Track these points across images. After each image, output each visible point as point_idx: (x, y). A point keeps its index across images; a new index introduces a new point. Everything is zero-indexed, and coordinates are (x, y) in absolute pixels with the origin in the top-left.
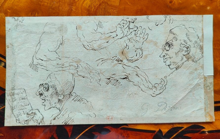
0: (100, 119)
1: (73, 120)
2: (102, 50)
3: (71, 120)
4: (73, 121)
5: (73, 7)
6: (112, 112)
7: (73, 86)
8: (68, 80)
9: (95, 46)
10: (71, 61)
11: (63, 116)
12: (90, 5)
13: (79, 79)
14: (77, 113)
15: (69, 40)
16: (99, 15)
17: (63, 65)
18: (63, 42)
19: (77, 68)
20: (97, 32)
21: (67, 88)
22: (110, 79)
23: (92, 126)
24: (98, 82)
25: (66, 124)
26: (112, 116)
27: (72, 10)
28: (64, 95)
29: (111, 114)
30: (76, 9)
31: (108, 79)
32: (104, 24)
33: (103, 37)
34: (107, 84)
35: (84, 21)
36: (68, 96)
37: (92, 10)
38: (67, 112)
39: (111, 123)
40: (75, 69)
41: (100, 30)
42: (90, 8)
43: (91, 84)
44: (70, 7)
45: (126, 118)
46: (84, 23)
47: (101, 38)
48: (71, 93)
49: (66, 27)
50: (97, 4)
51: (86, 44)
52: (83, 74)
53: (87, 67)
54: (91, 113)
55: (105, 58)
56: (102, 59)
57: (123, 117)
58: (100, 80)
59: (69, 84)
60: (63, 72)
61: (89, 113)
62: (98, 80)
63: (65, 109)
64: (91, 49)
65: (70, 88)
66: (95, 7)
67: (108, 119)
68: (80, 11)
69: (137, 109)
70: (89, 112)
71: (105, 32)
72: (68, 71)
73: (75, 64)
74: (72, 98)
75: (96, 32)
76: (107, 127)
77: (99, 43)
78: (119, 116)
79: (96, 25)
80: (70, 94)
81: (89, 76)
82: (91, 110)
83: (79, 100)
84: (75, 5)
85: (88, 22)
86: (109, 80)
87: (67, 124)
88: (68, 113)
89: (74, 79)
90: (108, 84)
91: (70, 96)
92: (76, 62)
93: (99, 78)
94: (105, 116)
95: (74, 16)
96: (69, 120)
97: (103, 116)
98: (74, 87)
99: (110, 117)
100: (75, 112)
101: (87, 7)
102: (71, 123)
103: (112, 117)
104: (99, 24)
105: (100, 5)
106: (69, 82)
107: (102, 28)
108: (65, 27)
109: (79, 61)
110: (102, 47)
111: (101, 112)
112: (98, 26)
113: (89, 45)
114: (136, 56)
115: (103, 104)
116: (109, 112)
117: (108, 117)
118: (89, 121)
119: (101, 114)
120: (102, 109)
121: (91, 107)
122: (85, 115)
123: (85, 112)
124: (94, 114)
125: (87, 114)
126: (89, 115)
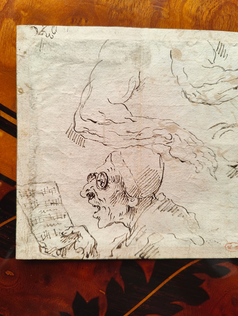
0: (213, 248)
1: (157, 250)
2: (224, 105)
3: (153, 249)
4: (158, 252)
5: (162, 10)
6: (237, 234)
7: (160, 179)
8: (149, 167)
9: (210, 96)
10: (158, 125)
11: (137, 240)
12: (198, 8)
13: (173, 166)
14: (165, 235)
15: (154, 80)
16: (217, 30)
17: (140, 135)
18: (141, 84)
19: (169, 141)
20: (214, 65)
21: (146, 184)
22: (236, 168)
23: (195, 262)
24: (212, 173)
25: (143, 257)
26: (236, 242)
27: (160, 16)
28: (140, 197)
29: (235, 239)
30: (169, 14)
31: (232, 166)
32: (230, 50)
33: (228, 78)
34: (230, 177)
35: (187, 41)
36: (149, 200)
37: (204, 19)
38: (144, 233)
39: (234, 257)
40: (165, 143)
41: (220, 61)
42: (199, 12)
43: (197, 176)
44: (157, 9)
46: (188, 45)
47: (221, 80)
48: (154, 195)
49: (148, 51)
50: (214, 7)
51: (189, 90)
52: (181, 155)
53: (190, 140)
54: (195, 236)
55: (230, 123)
56: (222, 123)
58: (216, 168)
59: (152, 175)
60: (139, 149)
61: (190, 236)
62: (212, 170)
63: (141, 227)
64: (200, 101)
65: (153, 184)
66: (210, 11)
67: (229, 248)
68: (178, 20)
70: (190, 234)
71: (231, 67)
72: (149, 146)
73: (165, 133)
74: (157, 204)
75: (212, 66)
76: (223, 264)
77: (217, 89)
79: (212, 51)
80: (153, 196)
81: (194, 160)
82: (194, 231)
83: (171, 210)
84: (167, 5)
85: (195, 42)
86: (234, 169)
87: (145, 257)
88: (147, 235)
89: (162, 165)
90: (231, 178)
91: (153, 200)
92: (168, 128)
93: (215, 165)
94: (223, 243)
95: (166, 27)
96: (149, 250)
97: (219, 243)
98: (161, 182)
99: (234, 245)
100: (163, 234)
101: (193, 10)
102: (152, 255)
103: (237, 245)
104: (219, 48)
105: (220, 8)
106: (152, 171)
107: (225, 58)
108: (145, 51)
109: (174, 127)
110: (224, 99)
111: (216, 233)
112: (217, 52)
113: (196, 93)
115: (220, 218)
116: (231, 234)
117: (230, 245)
118: (190, 252)
119: (214, 238)
120: (218, 229)
121: (194, 223)
122: (181, 241)
123: (181, 235)
124: (201, 237)
125: (187, 237)
126: (190, 240)
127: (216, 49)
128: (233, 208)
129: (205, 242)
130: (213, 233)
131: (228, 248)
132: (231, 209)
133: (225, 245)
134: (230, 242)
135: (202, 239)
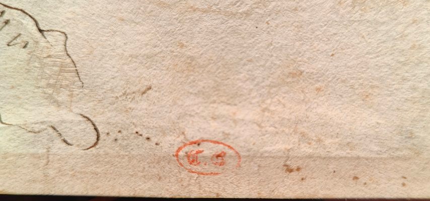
0: (131, 158)
6: (223, 110)
26: (219, 137)
29: (214, 129)
39: (213, 196)
45: (328, 159)
54: (67, 117)
57: (306, 149)
61: (54, 115)
67: (193, 159)
69: (414, 89)
70: (53, 108)
78: (278, 146)
82: (63, 97)
94: (170, 143)
97: (154, 140)
99: (208, 150)
103: (219, 148)
111: (141, 105)
115: (157, 50)
116: (201, 108)
117: (194, 149)
118: (52, 173)
119: (134, 121)
120: (150, 88)
121: (62, 68)
122: (21, 132)
123: (21, 111)
124: (89, 119)
125: (40, 118)
126: (51, 131)
128: (205, 11)
129: (102, 136)
130: (132, 105)
131: (186, 160)
132: (196, 15)
133: (176, 149)
134: (195, 139)
135: (90, 125)
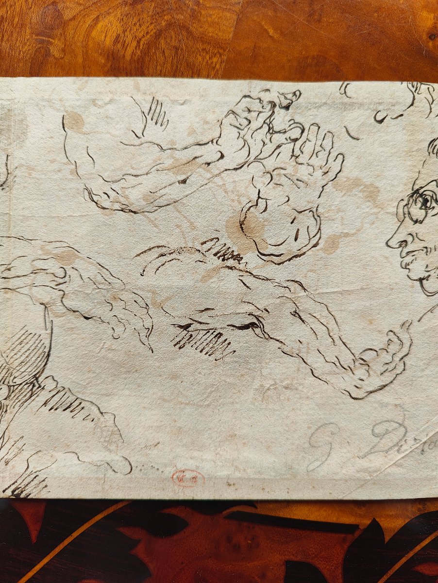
0: (148, 480)
1: (44, 484)
2: (161, 213)
3: (36, 481)
4: (46, 486)
5: (51, 44)
6: (196, 454)
7: (47, 350)
8: (26, 328)
9: (135, 196)
10: (40, 252)
11: (7, 463)
12: (118, 36)
13: (69, 325)
14: (59, 455)
15: (33, 169)
16: (152, 76)
17: (9, 270)
18: (11, 178)
19: (61, 281)
20: (143, 140)
21: (22, 359)
22: (190, 329)
23: (120, 506)
24: (144, 339)
25: (19, 495)
26: (194, 468)
27: (48, 54)
28: (11, 384)
29: (191, 464)
30: (64, 50)
31: (180, 327)
32: (173, 113)
33: (168, 163)
34: (178, 346)
35: (94, 97)
36: (27, 389)
37: (128, 58)
38: (21, 450)
39: (191, 498)
40: (53, 284)
41: (154, 132)
42: (119, 46)
43: (115, 345)
44: (42, 42)
45: (249, 479)
46: (95, 105)
47: (157, 167)
48: (37, 379)
49: (22, 117)
50: (147, 33)
51: (97, 186)
52: (84, 306)
53: (99, 278)
54: (115, 458)
55: (174, 246)
56: (158, 247)
57: (238, 474)
58: (150, 330)
59: (31, 343)
60: (8, 296)
61: (108, 456)
62: (144, 333)
63: (16, 440)
64: (117, 206)
65: (34, 359)
66: (139, 42)
67: (181, 480)
68: (80, 60)
69: (293, 444)
70: (107, 453)
71: (173, 143)
72: (25, 290)
73: (54, 266)
74: (43, 396)
75: (137, 142)
76: (174, 511)
77: (148, 183)
78: (224, 473)
79: (140, 115)
80: (34, 382)
81: (107, 315)
82: (113, 447)
83: (69, 407)
84: (61, 34)
85: (108, 99)
86: (185, 332)
87: (22, 496)
88: (26, 454)
89: (49, 325)
90: (180, 348)
91: (35, 388)
92: (57, 257)
93: (148, 324)
94: (169, 471)
95: (57, 75)
96: (29, 483)
97: (161, 470)
98: (48, 355)
99: (188, 475)
100: (54, 453)
101: (108, 42)
102: (35, 492)
103: (194, 474)
104: (153, 108)
105: (158, 35)
106: (31, 336)
107: (164, 127)
108: (18, 118)
109: (68, 255)
110: (162, 202)
111: (154, 452)
112: (149, 118)
113: (110, 193)
114: (296, 239)
115: (162, 423)
116: (185, 453)
117: (181, 475)
118: (107, 487)
119: (151, 460)
120: (158, 443)
121: (113, 433)
122: (90, 466)
123: (91, 454)
124: (127, 459)
125: (100, 459)
126: (106, 465)
127: (146, 112)
128: (187, 404)
129: (133, 468)
130: (150, 452)
131: (177, 480)
132: (182, 406)
133: (172, 474)
134: (182, 469)
135: (127, 462)
